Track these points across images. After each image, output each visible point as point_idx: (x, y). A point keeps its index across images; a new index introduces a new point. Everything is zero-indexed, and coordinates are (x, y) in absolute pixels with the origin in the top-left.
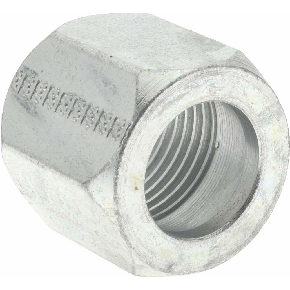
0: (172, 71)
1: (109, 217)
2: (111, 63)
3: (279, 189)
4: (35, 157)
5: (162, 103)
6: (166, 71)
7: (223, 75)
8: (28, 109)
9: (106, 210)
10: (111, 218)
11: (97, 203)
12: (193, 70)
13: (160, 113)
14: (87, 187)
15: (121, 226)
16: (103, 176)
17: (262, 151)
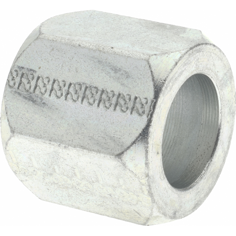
0: (173, 53)
1: (140, 180)
2: (115, 53)
3: (230, 138)
4: (55, 141)
5: (172, 80)
6: (169, 53)
7: (203, 51)
8: (34, 101)
9: (137, 174)
10: (141, 181)
11: (129, 170)
12: (187, 50)
13: (171, 89)
14: (121, 158)
15: (149, 186)
16: (135, 147)
17: (222, 109)
